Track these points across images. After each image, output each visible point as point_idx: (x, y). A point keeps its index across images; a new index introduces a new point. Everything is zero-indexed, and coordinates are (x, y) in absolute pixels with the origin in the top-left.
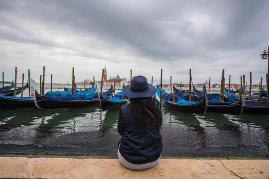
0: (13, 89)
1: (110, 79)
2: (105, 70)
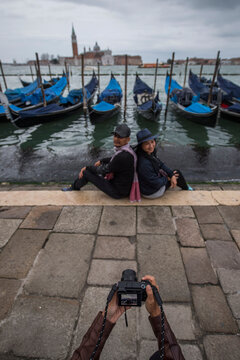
1: (83, 52)
2: (73, 33)
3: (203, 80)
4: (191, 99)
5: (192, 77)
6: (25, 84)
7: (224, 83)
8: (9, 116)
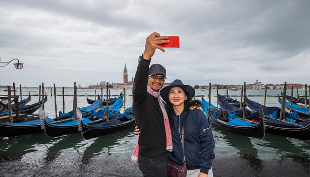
2: (125, 69)
3: (230, 100)
4: (227, 116)
5: (220, 98)
6: (90, 102)
7: (252, 104)
8: (80, 129)
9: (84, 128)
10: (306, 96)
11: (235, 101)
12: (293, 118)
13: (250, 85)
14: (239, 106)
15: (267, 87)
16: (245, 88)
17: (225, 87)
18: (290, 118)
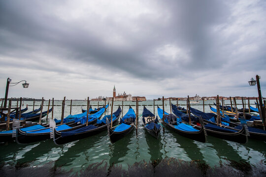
0: (40, 112)
1: (118, 95)
2: (114, 88)
3: (180, 108)
4: (176, 120)
5: (174, 107)
6: (83, 111)
7: (194, 111)
8: (52, 136)
9: (56, 135)
10: (232, 105)
11: (183, 109)
12: (227, 122)
13: (193, 98)
14: (186, 113)
15: (203, 99)
16: (188, 99)
17: (177, 99)
18: (224, 121)
